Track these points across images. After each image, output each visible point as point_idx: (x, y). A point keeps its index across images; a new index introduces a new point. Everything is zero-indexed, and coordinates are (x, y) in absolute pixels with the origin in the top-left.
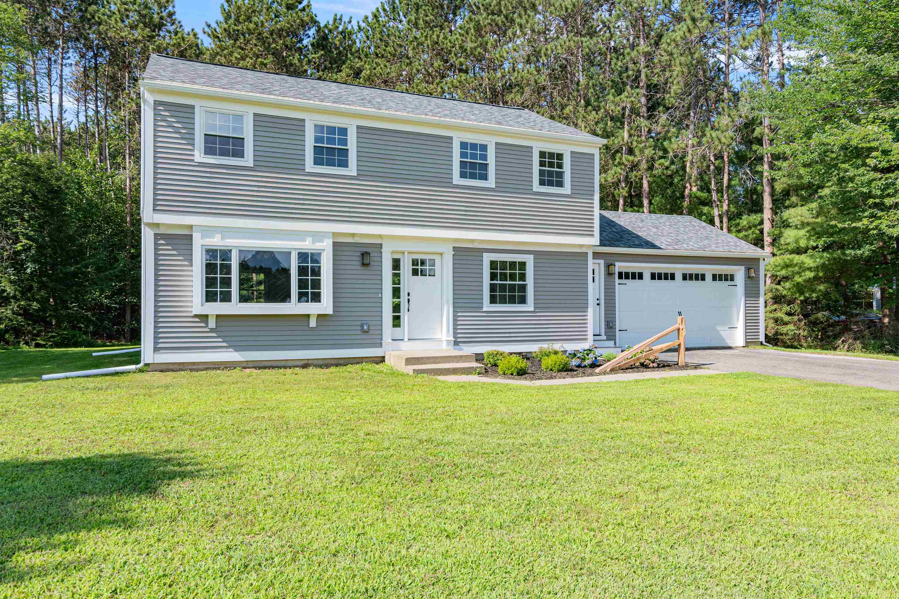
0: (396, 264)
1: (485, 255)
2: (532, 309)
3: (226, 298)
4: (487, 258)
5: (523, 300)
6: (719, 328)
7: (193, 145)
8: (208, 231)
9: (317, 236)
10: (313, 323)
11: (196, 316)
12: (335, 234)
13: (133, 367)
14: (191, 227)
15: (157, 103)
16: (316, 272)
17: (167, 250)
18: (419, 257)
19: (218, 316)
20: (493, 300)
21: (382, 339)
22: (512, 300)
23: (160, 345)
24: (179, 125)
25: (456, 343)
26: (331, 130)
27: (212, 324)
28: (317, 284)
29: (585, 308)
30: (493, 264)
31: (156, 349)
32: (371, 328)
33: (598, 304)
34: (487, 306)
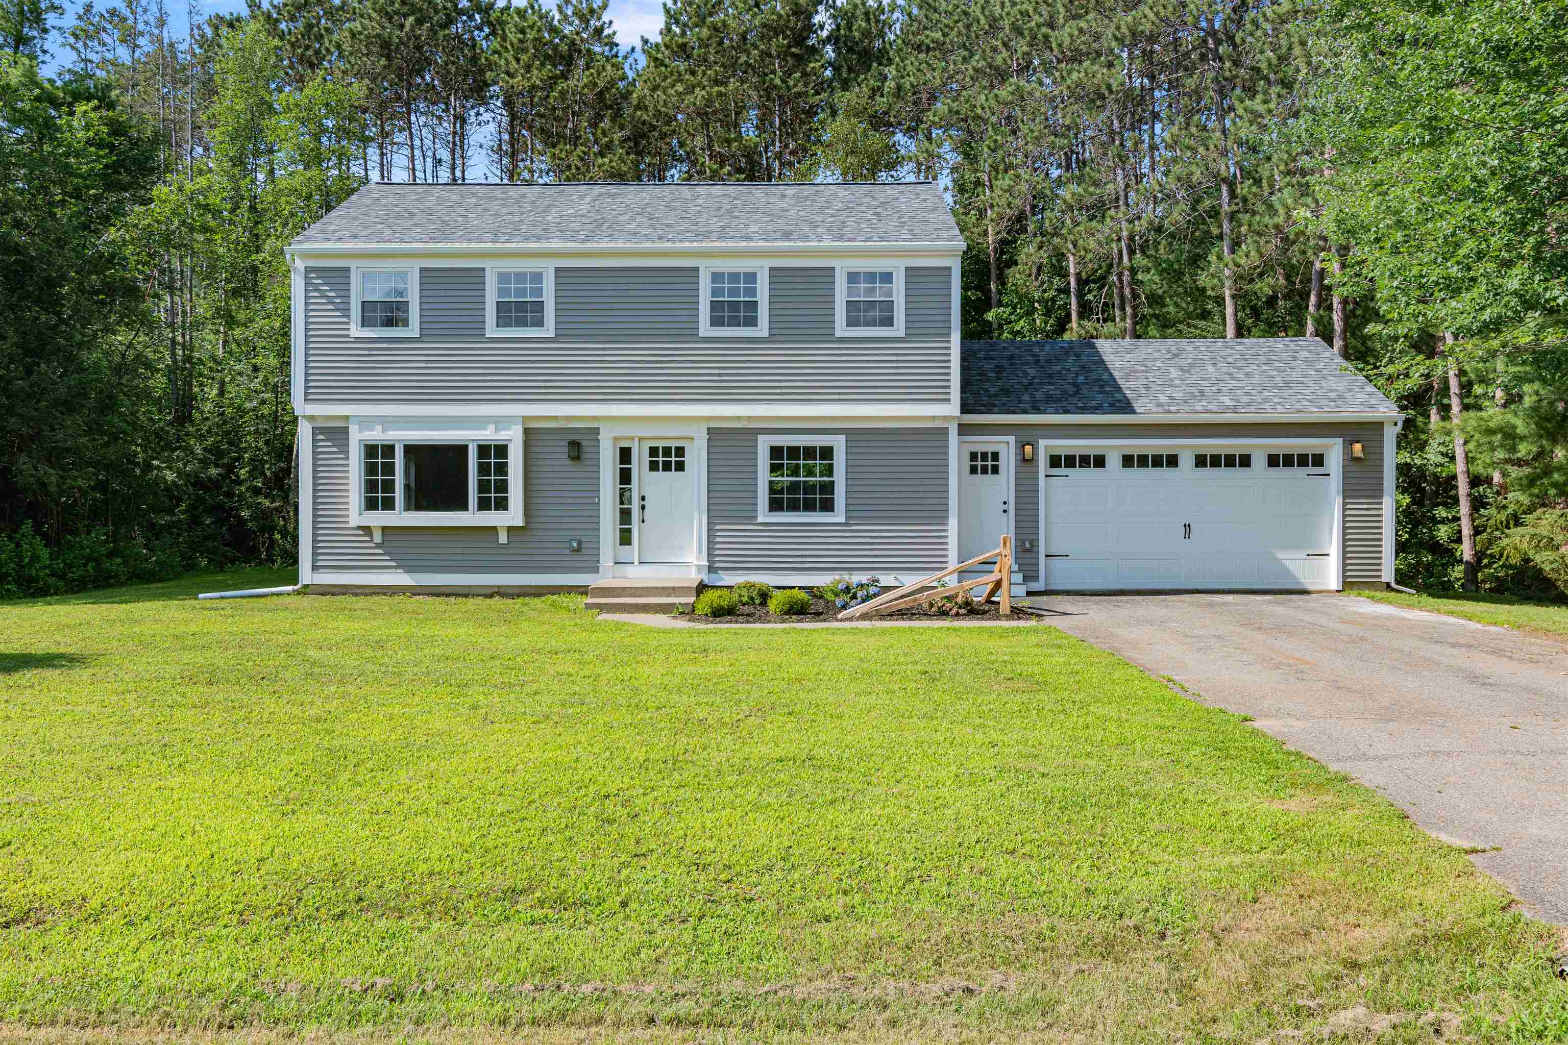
0: (625, 455)
1: (761, 438)
2: (842, 519)
3: (389, 504)
4: (764, 444)
5: (828, 506)
6: (1280, 555)
7: (348, 316)
8: (366, 422)
9: (500, 422)
10: (503, 538)
11: (359, 528)
12: (525, 419)
13: (289, 588)
14: (346, 418)
15: (308, 270)
16: (502, 469)
17: (326, 447)
18: (660, 444)
19: (384, 529)
20: (775, 505)
21: (598, 561)
22: (809, 506)
23: (319, 563)
24: (333, 294)
25: (711, 569)
26: (520, 277)
27: (378, 538)
28: (503, 487)
29: (943, 518)
30: (776, 452)
31: (315, 568)
32: (584, 545)
33: (1005, 511)
34: (764, 515)
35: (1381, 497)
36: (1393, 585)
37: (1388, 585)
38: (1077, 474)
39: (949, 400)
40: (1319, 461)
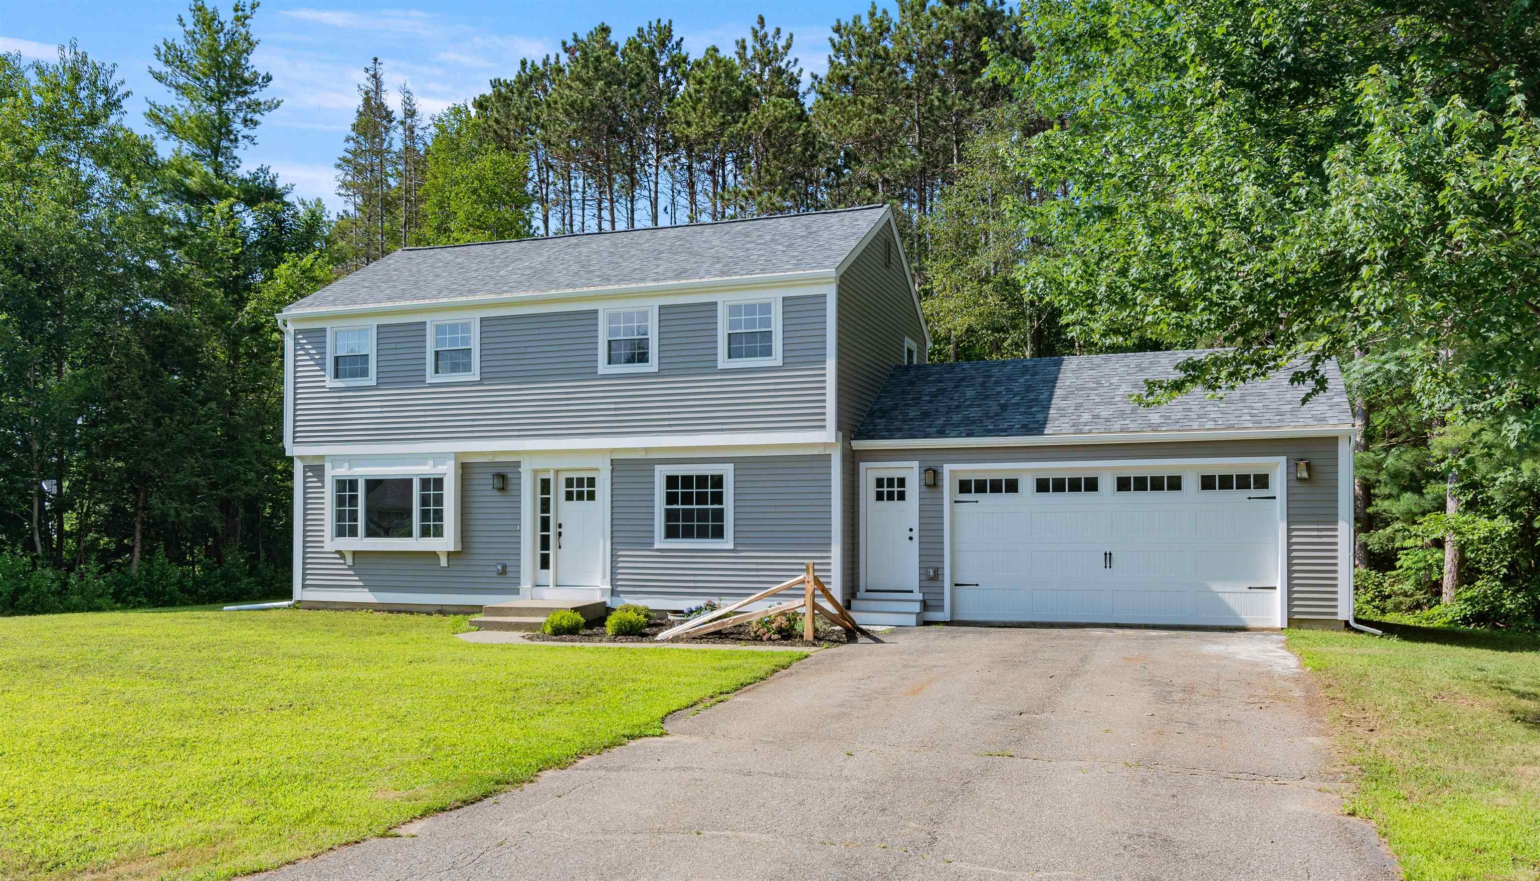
0: (545, 485)
1: (658, 468)
2: (731, 546)
3: (353, 532)
4: (661, 474)
5: (718, 533)
6: (1216, 587)
7: (324, 370)
8: (337, 460)
9: (438, 458)
10: (444, 562)
11: (337, 552)
12: (456, 454)
13: (285, 603)
14: (322, 457)
15: (297, 332)
16: (439, 500)
17: (313, 482)
18: (575, 475)
19: (355, 553)
20: (671, 533)
21: (519, 584)
22: (703, 533)
23: (308, 582)
24: (313, 352)
25: (614, 593)
26: (454, 328)
27: (350, 561)
28: (439, 515)
29: (825, 545)
30: (671, 481)
31: (304, 586)
32: (508, 569)
33: (911, 538)
34: (661, 542)
35: (1336, 522)
36: (1352, 623)
37: (1347, 623)
38: (987, 499)
39: (824, 427)
40: (1262, 481)
